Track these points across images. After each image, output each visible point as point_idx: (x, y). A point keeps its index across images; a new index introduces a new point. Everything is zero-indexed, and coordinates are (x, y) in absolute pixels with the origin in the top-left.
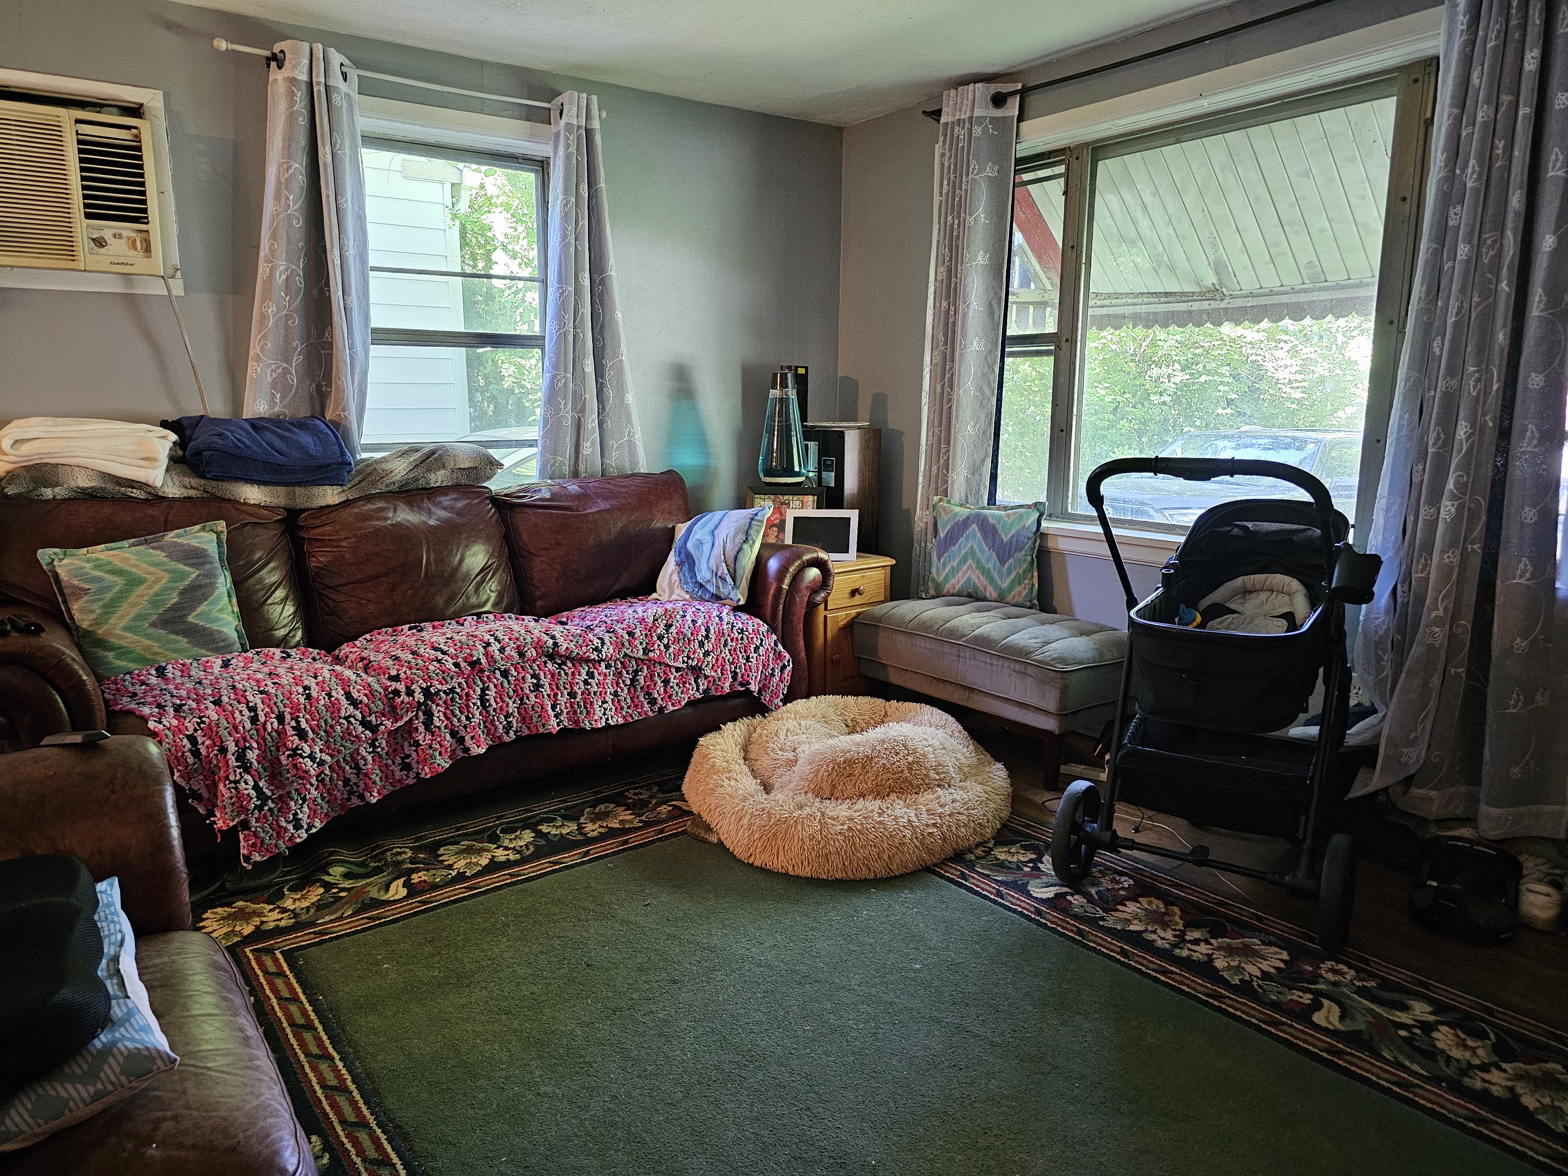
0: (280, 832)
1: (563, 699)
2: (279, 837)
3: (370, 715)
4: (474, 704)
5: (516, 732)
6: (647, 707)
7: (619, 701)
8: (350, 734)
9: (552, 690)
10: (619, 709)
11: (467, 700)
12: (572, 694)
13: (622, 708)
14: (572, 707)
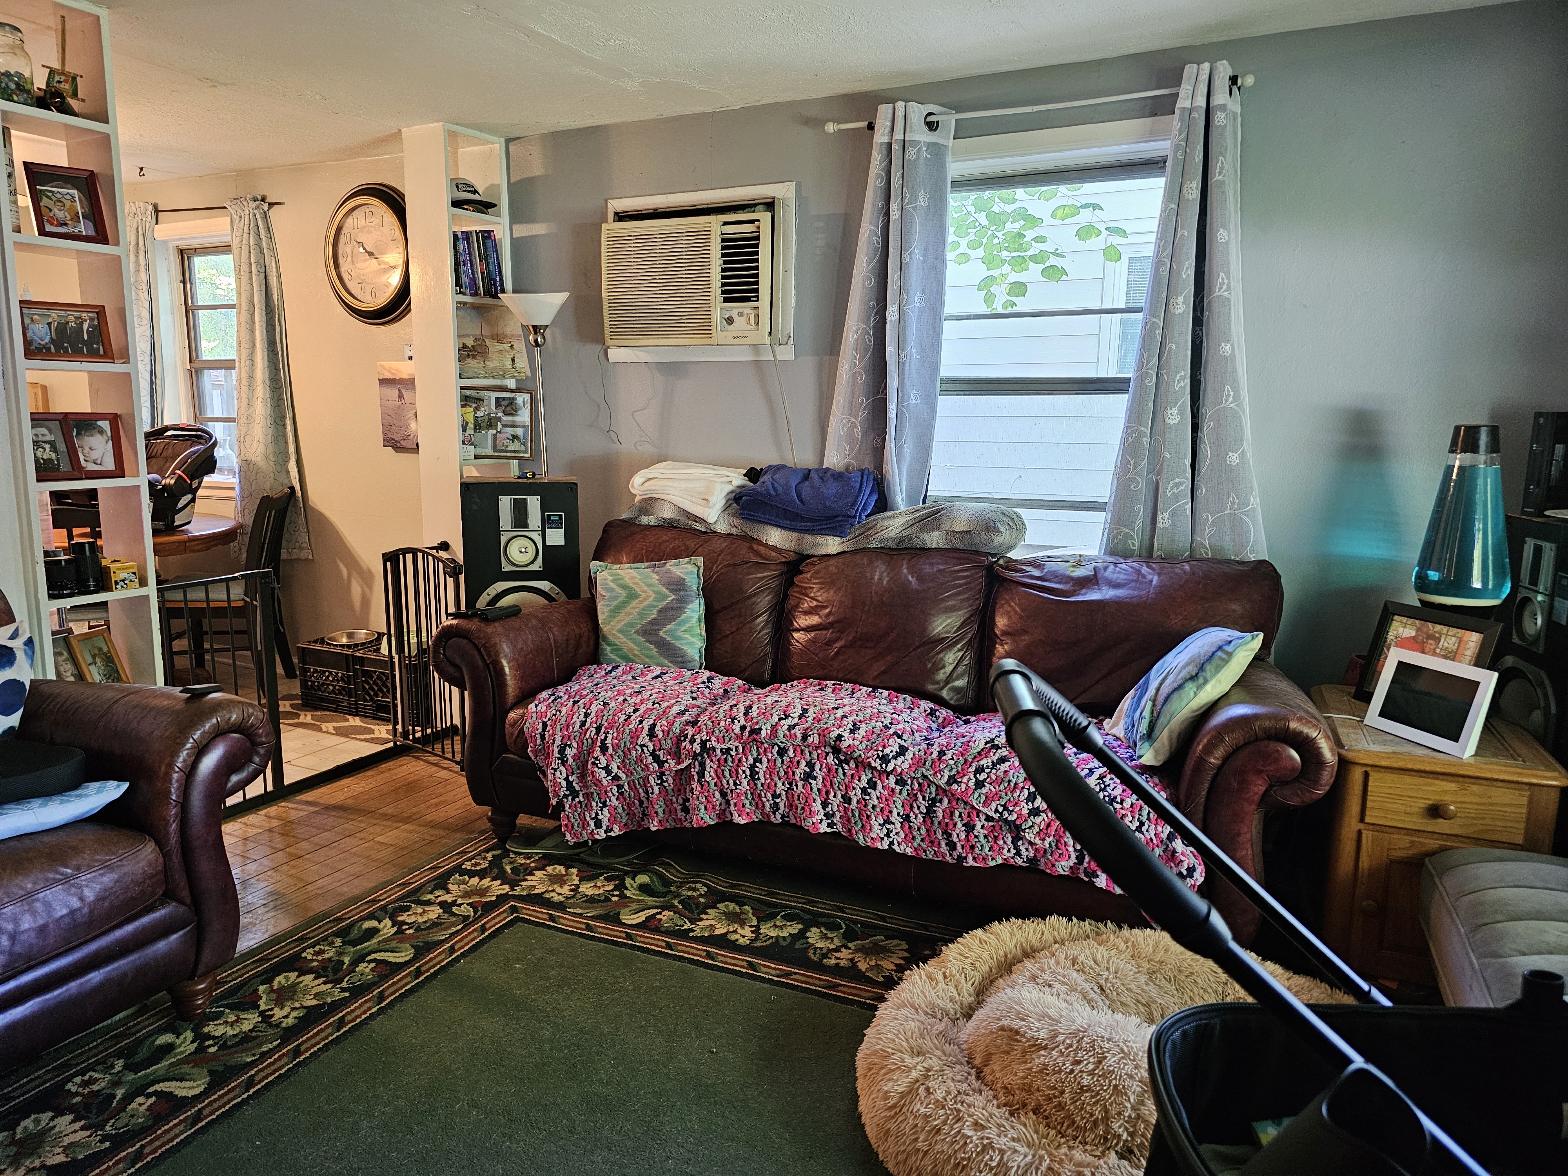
0: (584, 825)
1: (836, 801)
2: (583, 828)
3: (660, 750)
4: (744, 772)
5: (783, 816)
6: (944, 848)
7: (910, 827)
8: (642, 761)
9: (825, 786)
10: (910, 838)
11: (738, 766)
12: (847, 799)
13: (914, 838)
14: (845, 812)
